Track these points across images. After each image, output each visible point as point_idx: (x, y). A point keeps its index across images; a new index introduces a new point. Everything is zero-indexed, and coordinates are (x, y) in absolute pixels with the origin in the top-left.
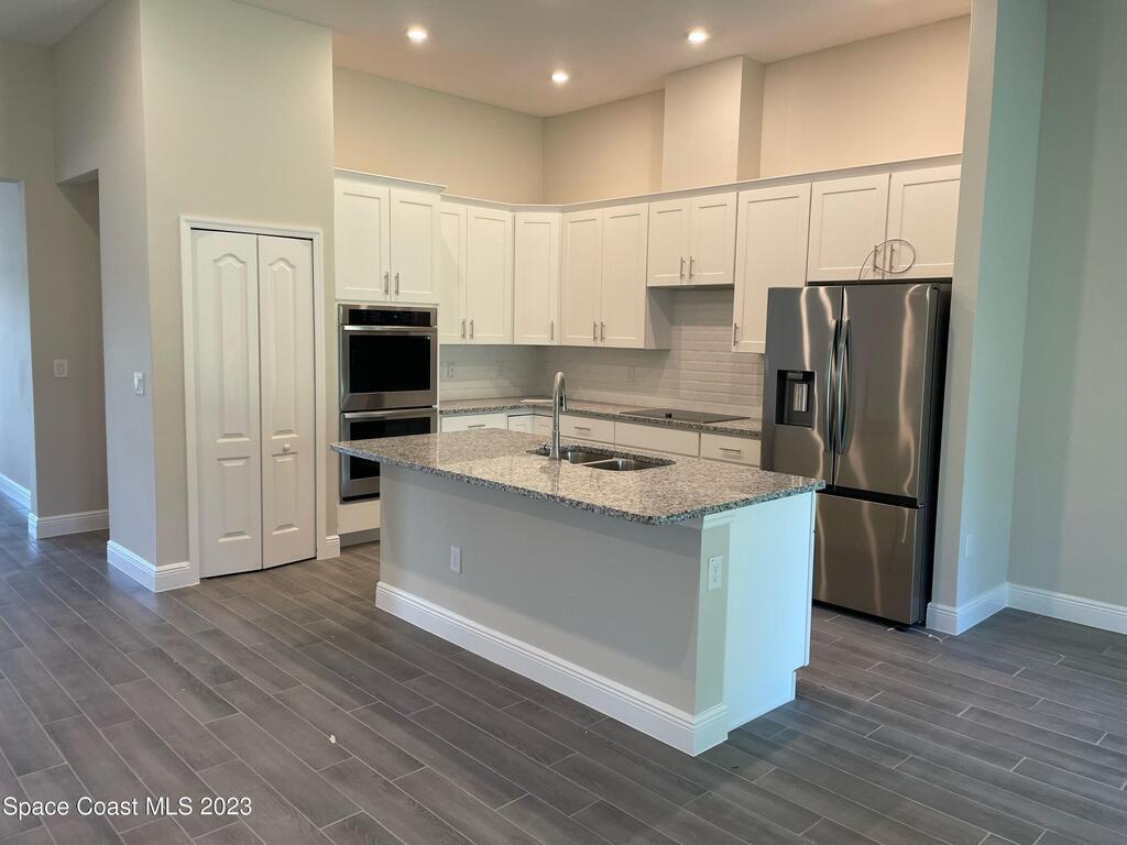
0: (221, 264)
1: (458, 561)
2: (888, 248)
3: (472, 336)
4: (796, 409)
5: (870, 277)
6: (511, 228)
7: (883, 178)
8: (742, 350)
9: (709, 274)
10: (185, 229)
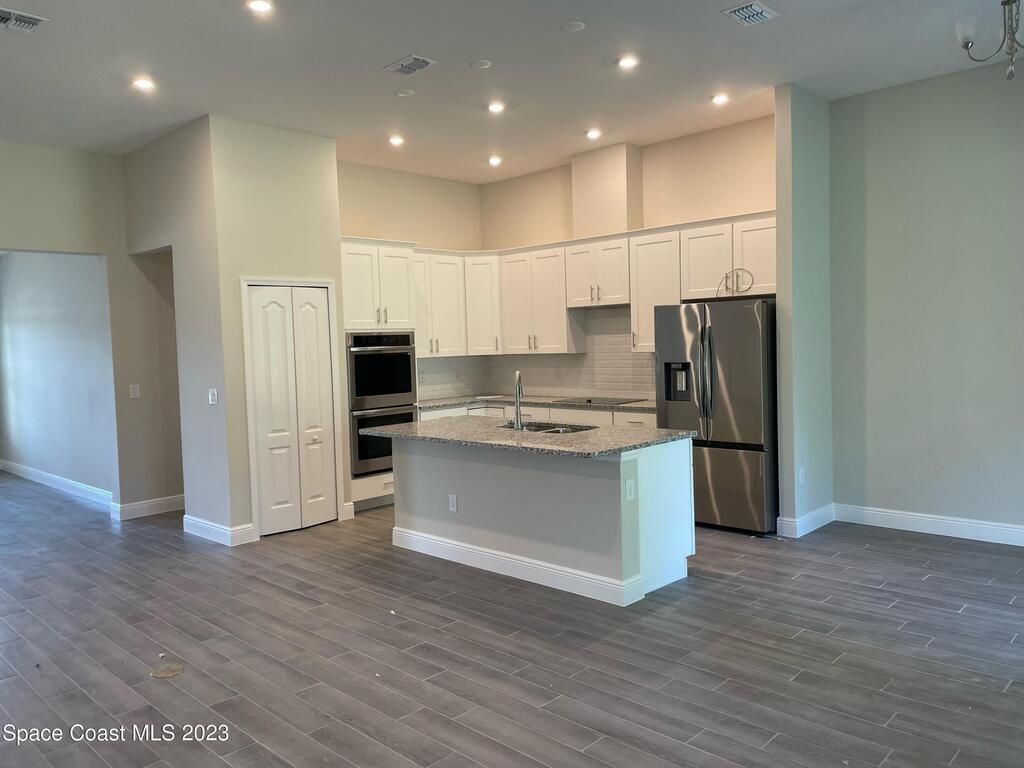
0: (268, 309)
1: (455, 504)
2: (734, 275)
3: (437, 351)
4: (679, 389)
5: (724, 295)
6: (462, 269)
7: (728, 226)
8: (639, 350)
9: (611, 299)
10: (244, 285)
